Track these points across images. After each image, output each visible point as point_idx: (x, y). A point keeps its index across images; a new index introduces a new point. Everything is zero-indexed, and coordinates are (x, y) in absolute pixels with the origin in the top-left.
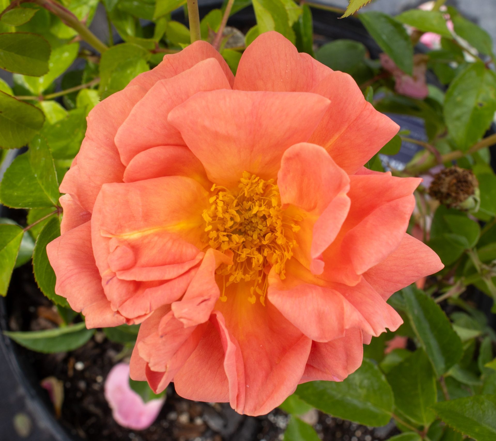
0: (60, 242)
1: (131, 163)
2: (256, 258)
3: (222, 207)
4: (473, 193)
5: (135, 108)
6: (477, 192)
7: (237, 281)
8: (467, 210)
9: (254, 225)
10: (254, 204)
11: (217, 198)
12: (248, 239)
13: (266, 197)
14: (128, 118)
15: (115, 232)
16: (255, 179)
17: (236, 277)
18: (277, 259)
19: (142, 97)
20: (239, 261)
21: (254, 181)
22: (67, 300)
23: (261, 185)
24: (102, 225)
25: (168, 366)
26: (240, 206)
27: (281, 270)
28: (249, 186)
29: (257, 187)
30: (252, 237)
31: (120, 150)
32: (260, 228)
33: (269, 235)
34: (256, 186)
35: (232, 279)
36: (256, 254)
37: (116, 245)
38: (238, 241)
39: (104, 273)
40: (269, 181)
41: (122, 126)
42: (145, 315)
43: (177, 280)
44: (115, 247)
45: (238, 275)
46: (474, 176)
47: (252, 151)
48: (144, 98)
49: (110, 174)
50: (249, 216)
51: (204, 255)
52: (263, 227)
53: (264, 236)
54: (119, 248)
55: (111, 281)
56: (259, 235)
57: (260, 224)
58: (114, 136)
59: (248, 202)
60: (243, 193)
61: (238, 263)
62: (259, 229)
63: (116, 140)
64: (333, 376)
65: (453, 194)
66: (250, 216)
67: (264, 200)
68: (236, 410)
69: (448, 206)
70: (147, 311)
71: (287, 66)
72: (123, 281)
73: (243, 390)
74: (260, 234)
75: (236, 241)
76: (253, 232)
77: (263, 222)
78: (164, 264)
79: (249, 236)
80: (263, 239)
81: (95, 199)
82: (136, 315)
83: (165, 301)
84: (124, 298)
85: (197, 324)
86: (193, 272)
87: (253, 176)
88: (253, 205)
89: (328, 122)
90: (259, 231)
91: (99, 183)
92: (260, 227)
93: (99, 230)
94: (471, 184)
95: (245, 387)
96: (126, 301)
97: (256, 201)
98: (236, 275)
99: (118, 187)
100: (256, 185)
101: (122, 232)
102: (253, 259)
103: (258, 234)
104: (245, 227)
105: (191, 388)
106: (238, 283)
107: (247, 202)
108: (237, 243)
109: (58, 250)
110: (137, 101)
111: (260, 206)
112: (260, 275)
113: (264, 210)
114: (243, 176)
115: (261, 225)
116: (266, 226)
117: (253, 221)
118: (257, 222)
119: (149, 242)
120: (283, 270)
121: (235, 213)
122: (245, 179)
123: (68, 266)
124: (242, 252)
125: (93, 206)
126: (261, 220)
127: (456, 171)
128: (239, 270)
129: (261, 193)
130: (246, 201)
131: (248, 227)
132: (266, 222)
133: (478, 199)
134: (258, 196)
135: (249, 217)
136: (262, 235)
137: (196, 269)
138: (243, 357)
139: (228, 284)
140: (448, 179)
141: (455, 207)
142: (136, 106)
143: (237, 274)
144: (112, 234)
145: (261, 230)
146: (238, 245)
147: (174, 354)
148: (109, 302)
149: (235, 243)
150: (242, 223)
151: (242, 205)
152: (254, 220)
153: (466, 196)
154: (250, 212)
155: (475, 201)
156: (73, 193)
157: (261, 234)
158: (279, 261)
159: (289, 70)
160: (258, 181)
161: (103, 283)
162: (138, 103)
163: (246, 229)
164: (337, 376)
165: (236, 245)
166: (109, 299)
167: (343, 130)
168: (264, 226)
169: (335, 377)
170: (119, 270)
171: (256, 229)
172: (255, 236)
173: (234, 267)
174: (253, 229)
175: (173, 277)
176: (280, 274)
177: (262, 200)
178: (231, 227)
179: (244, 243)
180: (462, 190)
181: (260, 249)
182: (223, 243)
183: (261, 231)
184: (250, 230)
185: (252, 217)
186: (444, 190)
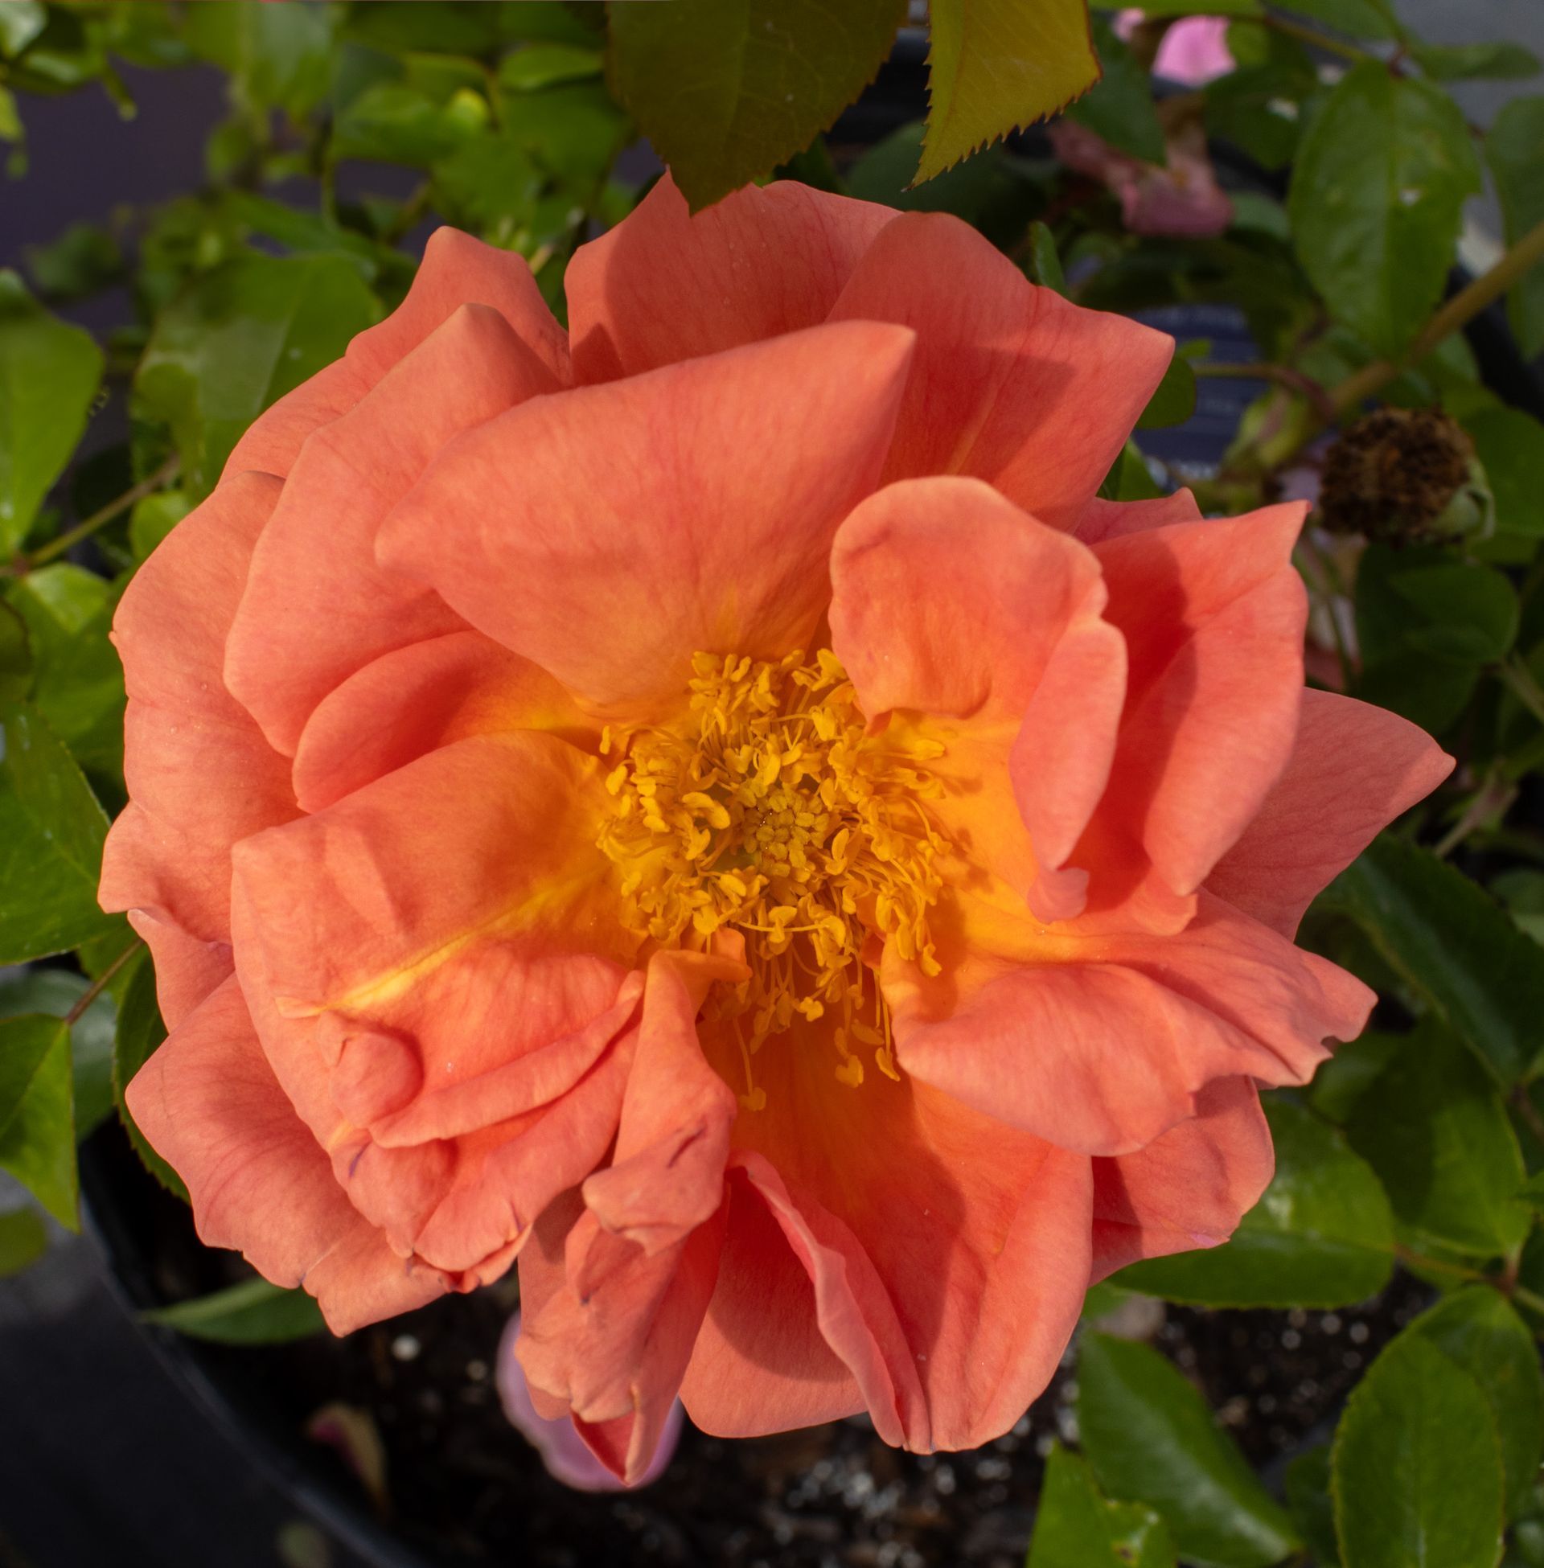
0: (162, 1073)
1: (305, 743)
2: (821, 932)
3: (655, 796)
4: (1464, 477)
5: (258, 554)
6: (1477, 471)
7: (781, 1026)
8: (1458, 539)
9: (782, 820)
10: (761, 750)
11: (631, 769)
12: (775, 872)
13: (793, 713)
14: (246, 596)
15: (324, 994)
16: (737, 667)
17: (775, 1015)
18: (893, 912)
19: (272, 507)
20: (768, 958)
21: (737, 676)
22: (246, 1256)
23: (764, 682)
24: (273, 982)
25: (635, 1390)
26: (715, 770)
27: (919, 944)
28: (724, 696)
29: (752, 693)
30: (787, 861)
31: (256, 712)
32: (807, 825)
33: (842, 838)
34: (750, 690)
35: (762, 1025)
36: (818, 915)
37: (341, 1037)
38: (742, 891)
39: (333, 1139)
40: (788, 660)
41: (235, 625)
42: (508, 1244)
43: (578, 1091)
44: (337, 1047)
45: (778, 1003)
46: (1454, 423)
47: (696, 581)
48: (279, 508)
49: (248, 802)
50: (755, 795)
51: (644, 983)
52: (815, 815)
53: (828, 844)
54: (353, 1047)
55: (361, 1164)
56: (807, 848)
57: (801, 811)
58: (219, 670)
59: (740, 748)
60: (714, 723)
61: (769, 963)
62: (802, 827)
63: (230, 680)
64: (1192, 1237)
65: (1403, 499)
66: (759, 796)
67: (792, 726)
68: (906, 1448)
69: (1397, 541)
70: (507, 1232)
71: (732, 246)
72: (400, 1153)
73: (910, 1377)
74: (810, 844)
75: (738, 894)
76: (785, 843)
77: (808, 799)
78: (518, 1054)
79: (776, 861)
80: (826, 859)
81: (228, 900)
82: (479, 1252)
83: (559, 1181)
84: (423, 1208)
85: (684, 1232)
86: (622, 1052)
87: (729, 660)
88: (758, 755)
89: (928, 399)
90: (806, 836)
91: (219, 842)
92: (805, 819)
93: (273, 999)
94: (1451, 450)
95: (913, 1366)
96: (430, 1213)
97: (765, 737)
98: (772, 1009)
99: (285, 842)
100: (748, 686)
101: (344, 987)
102: (814, 937)
103: (805, 846)
104: (755, 834)
105: (739, 1405)
106: (788, 1030)
107: (737, 750)
108: (744, 899)
109: (164, 1101)
110: (259, 528)
111: (784, 749)
112: (853, 980)
113: (800, 760)
114: (696, 670)
115: (806, 812)
116: (824, 810)
117: (776, 809)
118: (788, 807)
119: (447, 995)
120: (925, 943)
121: (705, 801)
122: (705, 677)
123: (210, 1148)
124: (771, 924)
125: (229, 923)
126: (799, 797)
127: (1390, 424)
128: (777, 985)
129: (772, 708)
130: (733, 748)
131: (766, 834)
132: (819, 796)
133: (1485, 492)
134: (765, 720)
135: (756, 797)
136: (819, 844)
137: (629, 1037)
138: (878, 1267)
139: (755, 1045)
140: (1370, 456)
141: (1420, 537)
142: (259, 545)
143: (776, 1003)
144: (314, 1003)
145: (810, 830)
146: (750, 904)
147: (646, 1342)
148: (379, 1231)
149: (736, 901)
150: (740, 824)
151: (723, 767)
152: (777, 803)
153: (1445, 491)
154: (755, 781)
155: (1478, 499)
156: (149, 904)
157: (815, 842)
158: (902, 916)
159: (741, 260)
160: (751, 668)
161: (340, 1172)
162: (265, 533)
163: (759, 842)
164: (1204, 1231)
165: (741, 906)
166: (374, 1220)
167: (986, 409)
168: (818, 811)
169: (1199, 1236)
170: (376, 1119)
171: (793, 833)
172: (798, 857)
173: (760, 982)
174: (783, 833)
175: (562, 1090)
176: (916, 961)
177: (785, 728)
178: (708, 851)
179: (767, 890)
180: (1427, 478)
181: (826, 896)
182: (696, 916)
183: (814, 834)
184: (774, 838)
185: (768, 796)
186: (1369, 492)
